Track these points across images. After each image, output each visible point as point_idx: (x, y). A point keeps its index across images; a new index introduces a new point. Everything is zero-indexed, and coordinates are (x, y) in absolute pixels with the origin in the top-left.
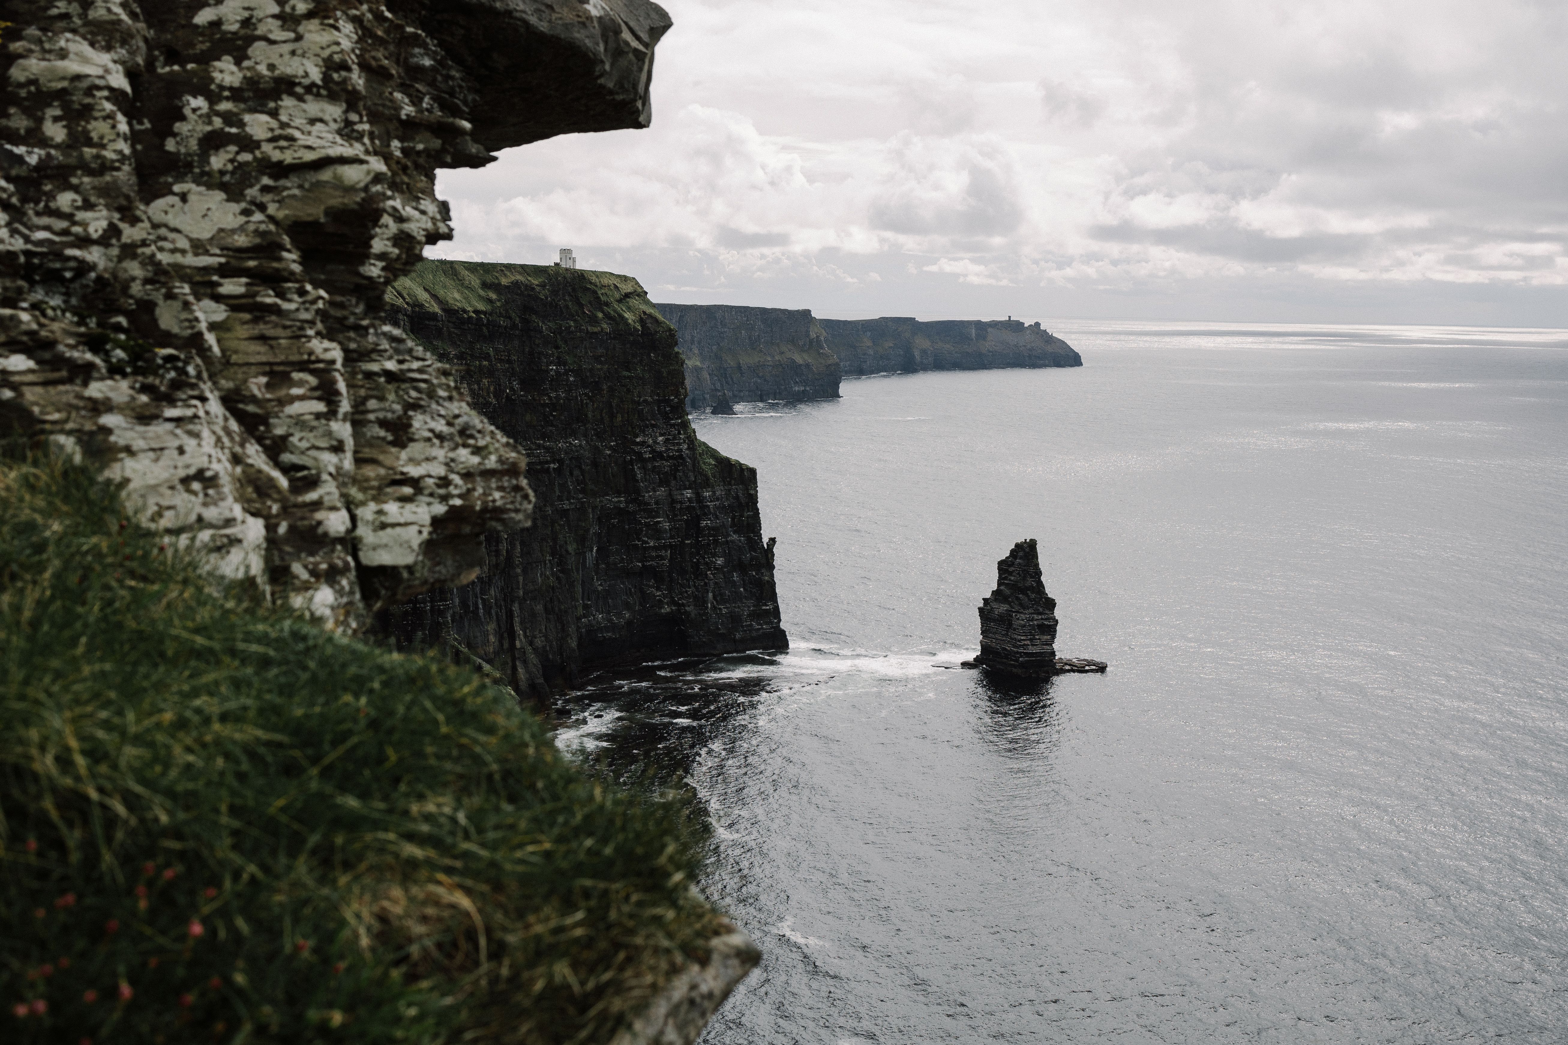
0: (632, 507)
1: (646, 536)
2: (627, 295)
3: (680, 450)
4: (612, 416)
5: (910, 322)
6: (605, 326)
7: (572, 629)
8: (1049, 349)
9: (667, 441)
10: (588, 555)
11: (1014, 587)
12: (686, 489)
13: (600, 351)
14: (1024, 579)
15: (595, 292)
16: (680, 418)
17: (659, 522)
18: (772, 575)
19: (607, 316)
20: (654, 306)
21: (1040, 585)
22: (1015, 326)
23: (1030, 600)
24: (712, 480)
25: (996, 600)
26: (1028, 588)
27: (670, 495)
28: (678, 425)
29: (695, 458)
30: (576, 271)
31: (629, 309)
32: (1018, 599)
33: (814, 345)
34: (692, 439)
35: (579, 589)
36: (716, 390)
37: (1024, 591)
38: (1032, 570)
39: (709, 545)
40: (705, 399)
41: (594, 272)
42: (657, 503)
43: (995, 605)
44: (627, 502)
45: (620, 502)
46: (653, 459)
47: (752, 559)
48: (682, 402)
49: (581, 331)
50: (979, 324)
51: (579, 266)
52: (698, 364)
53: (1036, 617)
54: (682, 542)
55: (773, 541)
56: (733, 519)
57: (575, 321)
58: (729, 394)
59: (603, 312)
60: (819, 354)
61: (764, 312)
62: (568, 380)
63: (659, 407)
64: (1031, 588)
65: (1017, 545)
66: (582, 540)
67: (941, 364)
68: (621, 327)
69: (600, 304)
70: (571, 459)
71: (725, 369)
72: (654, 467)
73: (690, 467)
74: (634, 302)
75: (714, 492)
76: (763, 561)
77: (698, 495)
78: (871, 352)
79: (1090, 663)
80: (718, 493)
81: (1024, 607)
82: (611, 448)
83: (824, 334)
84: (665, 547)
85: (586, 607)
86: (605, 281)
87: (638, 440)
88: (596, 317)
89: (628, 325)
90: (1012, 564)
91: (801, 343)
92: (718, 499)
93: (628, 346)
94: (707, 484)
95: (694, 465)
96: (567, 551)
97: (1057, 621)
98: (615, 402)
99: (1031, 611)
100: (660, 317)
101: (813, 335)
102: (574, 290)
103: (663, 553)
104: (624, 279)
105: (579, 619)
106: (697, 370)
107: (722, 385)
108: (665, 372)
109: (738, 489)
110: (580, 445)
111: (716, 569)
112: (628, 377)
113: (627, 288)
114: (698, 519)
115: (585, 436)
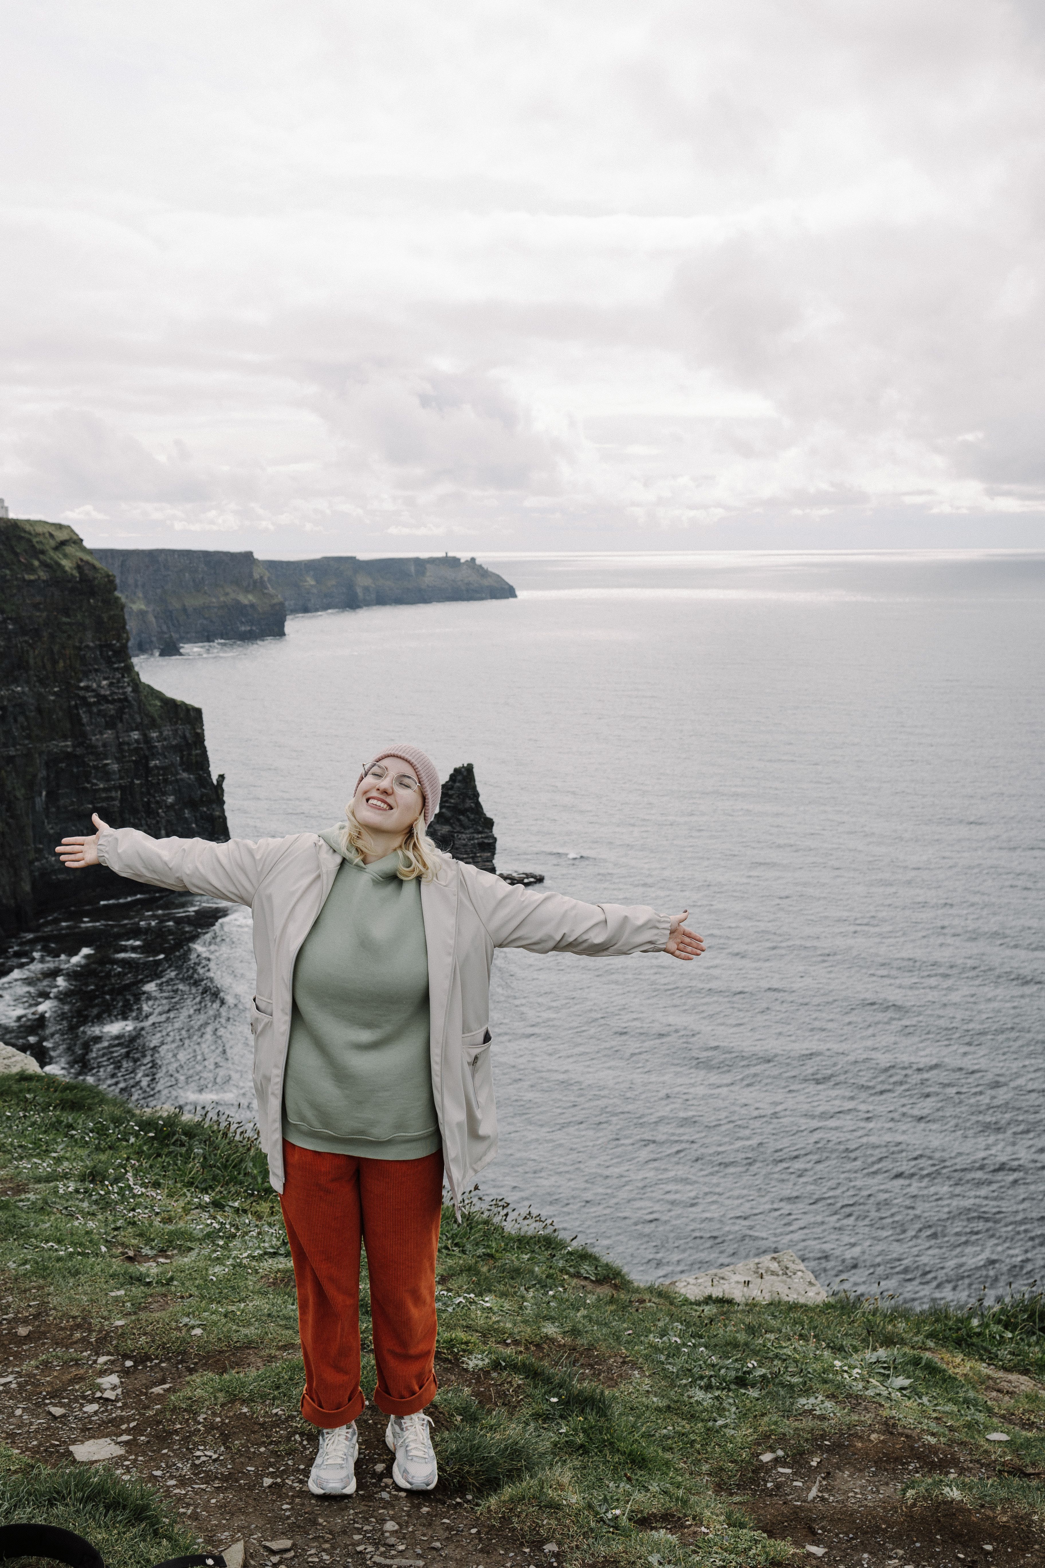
0: (79, 751)
1: (95, 778)
2: (63, 543)
3: (124, 693)
4: (55, 662)
5: (351, 561)
6: (41, 574)
7: (25, 874)
8: (486, 582)
9: (111, 685)
10: (38, 800)
11: (455, 809)
12: (133, 730)
13: (38, 599)
14: (463, 801)
15: (30, 541)
16: (123, 661)
17: (107, 765)
18: (223, 811)
19: (44, 564)
20: (91, 552)
21: (478, 805)
22: (452, 562)
23: (469, 820)
24: (159, 721)
25: (438, 822)
26: (467, 810)
27: (118, 738)
28: (122, 668)
29: (141, 701)
30: (9, 520)
31: (66, 556)
32: (459, 820)
33: (258, 586)
34: (136, 683)
35: (30, 833)
36: (163, 633)
37: (463, 812)
38: (470, 793)
39: (158, 784)
40: (152, 642)
41: (28, 521)
42: (104, 745)
43: (438, 827)
44: (74, 746)
45: (67, 746)
46: (98, 703)
47: (202, 796)
48: (124, 647)
49: (17, 579)
50: (417, 561)
51: (12, 515)
52: (143, 607)
53: (476, 836)
54: (132, 782)
55: (222, 777)
56: (181, 758)
57: (11, 570)
58: (175, 636)
59: (39, 559)
60: (264, 594)
61: (206, 555)
62: (6, 628)
63: (101, 652)
64: (470, 810)
65: (456, 770)
66: (30, 785)
67: (382, 600)
68: (59, 574)
69: (37, 552)
70: (14, 706)
71: (171, 612)
72: (100, 711)
73: (136, 708)
74: (70, 549)
75: (161, 733)
76: (214, 797)
77: (145, 735)
78: (315, 591)
79: (528, 876)
80: (165, 733)
81: (465, 827)
82: (55, 694)
83: (267, 574)
84: (115, 788)
85: (38, 851)
86: (39, 529)
87: (82, 684)
88: (32, 565)
89: (65, 572)
90: (452, 788)
91: (245, 584)
92: (165, 739)
93: (67, 593)
94: (153, 725)
95: (139, 707)
96: (15, 797)
97: (495, 839)
98: (56, 648)
99: (471, 830)
100: (97, 564)
101: (256, 576)
102: (8, 538)
103: (113, 794)
104: (60, 527)
105: (31, 862)
106: (142, 613)
107: (168, 627)
108: (105, 617)
109: (184, 729)
110: (23, 692)
111: (167, 807)
112: (69, 624)
113: (61, 536)
114: (147, 759)
115: (28, 682)
